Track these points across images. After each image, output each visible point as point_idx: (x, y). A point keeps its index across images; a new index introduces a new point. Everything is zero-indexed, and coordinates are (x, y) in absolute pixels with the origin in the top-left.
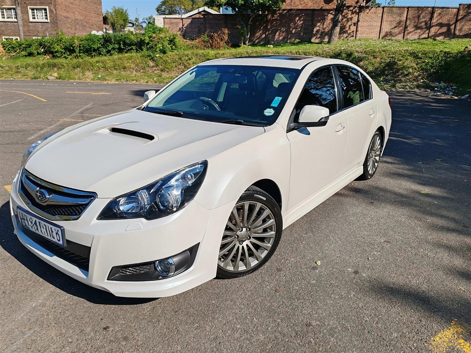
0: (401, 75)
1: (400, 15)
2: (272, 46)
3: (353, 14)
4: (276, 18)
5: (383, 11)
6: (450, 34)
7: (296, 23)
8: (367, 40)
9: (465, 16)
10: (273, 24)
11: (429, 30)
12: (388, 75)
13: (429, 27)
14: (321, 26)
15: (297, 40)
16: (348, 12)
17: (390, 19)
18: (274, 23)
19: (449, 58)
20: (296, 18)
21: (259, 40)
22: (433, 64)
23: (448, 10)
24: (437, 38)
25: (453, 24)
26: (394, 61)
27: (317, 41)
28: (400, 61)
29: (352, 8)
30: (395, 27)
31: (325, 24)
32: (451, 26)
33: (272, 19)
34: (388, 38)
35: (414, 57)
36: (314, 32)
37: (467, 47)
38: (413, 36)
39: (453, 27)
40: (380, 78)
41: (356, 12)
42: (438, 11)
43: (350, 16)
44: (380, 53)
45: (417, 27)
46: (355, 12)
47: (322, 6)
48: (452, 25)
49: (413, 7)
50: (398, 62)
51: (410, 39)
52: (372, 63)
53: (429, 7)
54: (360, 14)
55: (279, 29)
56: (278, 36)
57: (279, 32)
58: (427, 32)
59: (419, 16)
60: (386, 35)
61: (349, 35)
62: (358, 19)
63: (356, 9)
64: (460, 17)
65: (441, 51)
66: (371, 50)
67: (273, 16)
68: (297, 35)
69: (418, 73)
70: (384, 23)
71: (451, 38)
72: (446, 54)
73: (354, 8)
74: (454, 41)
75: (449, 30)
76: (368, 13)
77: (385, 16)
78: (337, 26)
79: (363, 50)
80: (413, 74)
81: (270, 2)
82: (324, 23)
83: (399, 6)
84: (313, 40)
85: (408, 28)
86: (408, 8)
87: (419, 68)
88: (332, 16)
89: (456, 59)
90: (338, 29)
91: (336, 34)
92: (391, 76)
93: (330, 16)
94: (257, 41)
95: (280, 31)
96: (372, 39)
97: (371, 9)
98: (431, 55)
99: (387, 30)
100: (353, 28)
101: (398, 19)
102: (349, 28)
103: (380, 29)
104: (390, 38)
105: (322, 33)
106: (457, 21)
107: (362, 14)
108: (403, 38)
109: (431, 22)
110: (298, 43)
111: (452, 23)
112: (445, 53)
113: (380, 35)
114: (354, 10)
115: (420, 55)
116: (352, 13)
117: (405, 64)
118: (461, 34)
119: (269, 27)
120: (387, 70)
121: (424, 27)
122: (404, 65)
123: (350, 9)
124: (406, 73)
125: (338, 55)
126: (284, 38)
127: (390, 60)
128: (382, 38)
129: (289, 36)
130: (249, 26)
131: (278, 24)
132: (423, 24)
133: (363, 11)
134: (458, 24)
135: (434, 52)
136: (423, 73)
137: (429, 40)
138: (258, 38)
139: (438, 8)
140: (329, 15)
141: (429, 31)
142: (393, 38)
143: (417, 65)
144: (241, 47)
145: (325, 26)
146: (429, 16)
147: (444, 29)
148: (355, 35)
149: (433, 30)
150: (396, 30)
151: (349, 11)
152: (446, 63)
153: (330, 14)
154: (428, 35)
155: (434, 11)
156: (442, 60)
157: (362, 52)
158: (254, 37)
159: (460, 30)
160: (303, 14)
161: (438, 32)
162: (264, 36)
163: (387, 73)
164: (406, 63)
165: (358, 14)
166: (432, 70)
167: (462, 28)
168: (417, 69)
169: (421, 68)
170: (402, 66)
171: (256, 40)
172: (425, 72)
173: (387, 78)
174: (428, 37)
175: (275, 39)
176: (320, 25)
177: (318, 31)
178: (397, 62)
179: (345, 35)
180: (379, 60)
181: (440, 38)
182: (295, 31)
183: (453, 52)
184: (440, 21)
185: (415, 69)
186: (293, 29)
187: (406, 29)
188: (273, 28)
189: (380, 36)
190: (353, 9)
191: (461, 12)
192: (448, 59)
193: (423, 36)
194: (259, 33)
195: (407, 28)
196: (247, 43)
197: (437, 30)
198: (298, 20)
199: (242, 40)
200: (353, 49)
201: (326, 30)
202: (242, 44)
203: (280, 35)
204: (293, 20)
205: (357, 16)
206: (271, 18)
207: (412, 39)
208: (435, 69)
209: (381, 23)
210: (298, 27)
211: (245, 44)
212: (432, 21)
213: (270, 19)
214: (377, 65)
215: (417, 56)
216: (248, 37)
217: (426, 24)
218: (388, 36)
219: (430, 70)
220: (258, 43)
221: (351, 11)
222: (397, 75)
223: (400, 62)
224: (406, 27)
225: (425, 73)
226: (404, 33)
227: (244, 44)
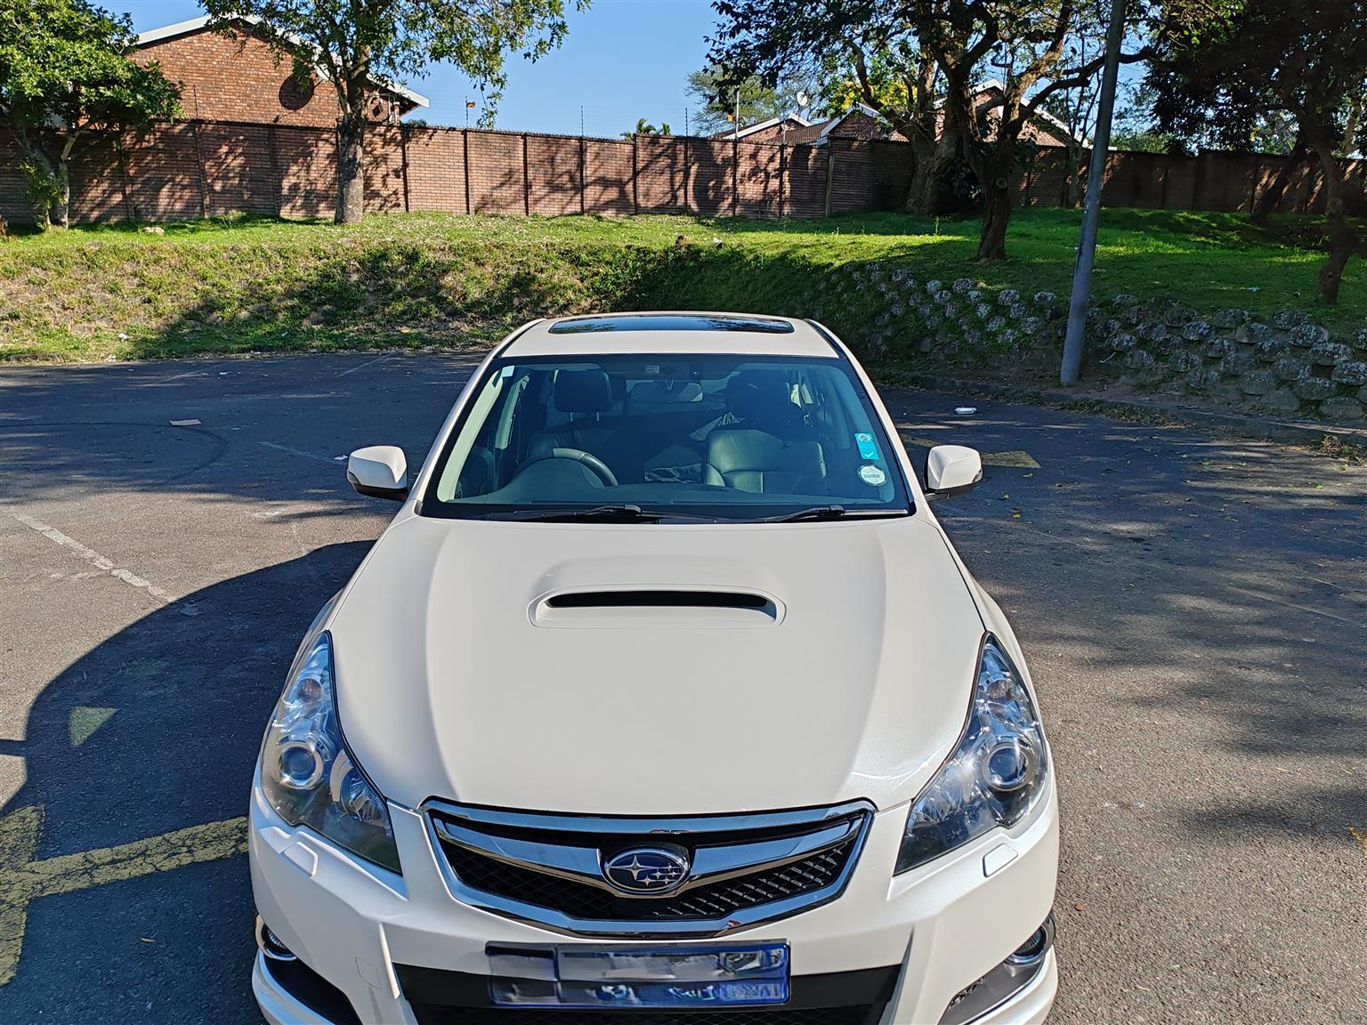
0: (552, 306)
1: (509, 153)
2: (159, 230)
3: (389, 145)
4: (152, 144)
5: (465, 141)
6: (626, 206)
7: (223, 163)
8: (437, 215)
9: (650, 162)
10: (146, 161)
11: (582, 194)
12: (521, 309)
13: (580, 188)
14: (303, 173)
15: (234, 214)
16: (374, 139)
17: (486, 162)
18: (149, 158)
19: (649, 262)
20: (220, 148)
21: (104, 209)
22: (618, 278)
23: (613, 146)
24: (603, 214)
25: (629, 180)
26: (529, 273)
27: (298, 216)
28: (542, 271)
29: (382, 129)
30: (502, 184)
31: (313, 168)
32: (627, 186)
33: (137, 147)
34: (490, 212)
35: (572, 262)
36: (285, 191)
37: (680, 238)
38: (549, 207)
39: (629, 187)
40: (504, 318)
41: (396, 139)
42: (592, 150)
43: (379, 151)
44: (490, 251)
45: (554, 187)
46: (393, 139)
47: (278, 114)
48: (628, 182)
49: (535, 136)
50: (539, 275)
51: (544, 215)
52: (476, 278)
53: (569, 138)
54: (407, 146)
55: (169, 176)
56: (167, 200)
57: (168, 186)
58: (578, 198)
59: (552, 160)
60: (483, 204)
61: (385, 200)
62: (404, 159)
63: (393, 131)
64: (640, 165)
65: (629, 247)
66: (463, 242)
67: (140, 139)
68: (230, 197)
69: (589, 300)
70: (473, 173)
71: (632, 215)
72: (642, 255)
73: (388, 130)
74: (641, 222)
75: (622, 193)
76: (427, 145)
77: (472, 154)
78: (354, 177)
79: (445, 244)
80: (579, 305)
81: (139, 97)
82: (309, 167)
83: (503, 129)
84: (285, 212)
85: (534, 189)
86: (524, 136)
87: (588, 289)
88: (330, 149)
89: (666, 265)
90: (357, 185)
91: (355, 198)
92: (529, 311)
93: (325, 149)
94: (95, 214)
95: (173, 185)
96: (450, 213)
97: (432, 135)
98: (608, 257)
99: (485, 192)
100: (395, 184)
101: (505, 163)
102: (384, 184)
103: (467, 188)
104: (494, 211)
105: (308, 193)
106: (636, 174)
107: (412, 147)
108: (527, 213)
109: (582, 174)
110: (241, 223)
111: (626, 178)
112: (638, 250)
113: (468, 204)
114: (389, 135)
115: (583, 256)
116: (386, 143)
117: (555, 280)
118: (650, 205)
119: (132, 172)
120: (517, 296)
121: (569, 185)
122: (553, 281)
123: (377, 130)
124: (562, 302)
125: (380, 257)
126: (189, 206)
127: (519, 269)
128: (476, 212)
129: (208, 199)
130: (63, 168)
131: (163, 162)
132: (565, 178)
133: (414, 139)
134: (639, 180)
135: (614, 250)
136: (601, 301)
137: (585, 217)
138: (98, 204)
139: (591, 140)
140: (321, 144)
141: (582, 197)
142: (502, 212)
143: (582, 281)
144: (46, 235)
145: (313, 175)
146: (575, 160)
147: (612, 194)
148: (402, 201)
149: (592, 193)
150: (507, 193)
151: (374, 135)
152: (646, 276)
153: (323, 140)
154: (582, 206)
155: (584, 147)
156: (635, 269)
157: (443, 250)
158: (84, 201)
159: (646, 195)
160: (242, 138)
161: (602, 200)
162: (117, 198)
163: (517, 304)
164: (556, 277)
165: (402, 145)
166: (619, 294)
167: (648, 190)
168: (585, 291)
169: (593, 288)
170: (550, 286)
171: (92, 210)
172: (604, 298)
173: (521, 316)
174: (582, 212)
175: (161, 209)
176: (300, 170)
177: (294, 188)
178: (534, 276)
179: (377, 202)
180: (490, 270)
181: (608, 214)
182: (223, 187)
183: (654, 248)
184: (601, 173)
185: (580, 291)
186: (214, 179)
187: (529, 190)
188: (147, 175)
189: (470, 206)
190: (385, 132)
191: (641, 154)
192: (650, 266)
193: (570, 209)
194: (101, 188)
195: (531, 188)
196: (65, 219)
197: (598, 194)
198: (227, 154)
199: (45, 213)
200: (418, 241)
201: (320, 186)
202: (49, 223)
203: (176, 197)
204: (212, 153)
205: (400, 150)
206: (135, 144)
207: (547, 216)
208: (625, 289)
209: (466, 173)
210: (231, 175)
211: (56, 222)
212: (584, 172)
213: (133, 148)
214: (490, 283)
215: (578, 258)
216: (67, 200)
217: (572, 179)
218: (488, 206)
219: (614, 293)
220: (99, 220)
221: (381, 135)
222: (542, 308)
223: (543, 276)
224: (527, 186)
225: (604, 301)
226: (526, 199)
227: (52, 222)
